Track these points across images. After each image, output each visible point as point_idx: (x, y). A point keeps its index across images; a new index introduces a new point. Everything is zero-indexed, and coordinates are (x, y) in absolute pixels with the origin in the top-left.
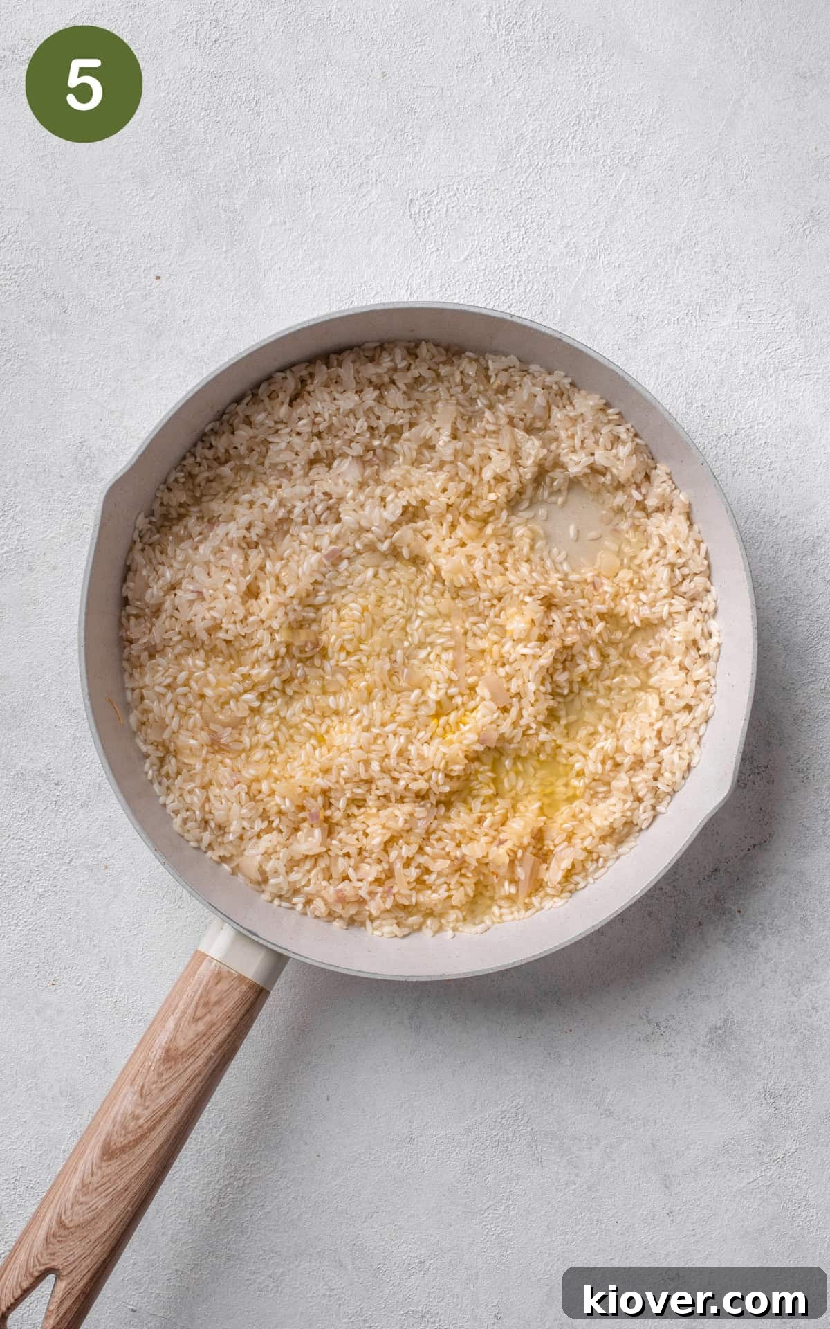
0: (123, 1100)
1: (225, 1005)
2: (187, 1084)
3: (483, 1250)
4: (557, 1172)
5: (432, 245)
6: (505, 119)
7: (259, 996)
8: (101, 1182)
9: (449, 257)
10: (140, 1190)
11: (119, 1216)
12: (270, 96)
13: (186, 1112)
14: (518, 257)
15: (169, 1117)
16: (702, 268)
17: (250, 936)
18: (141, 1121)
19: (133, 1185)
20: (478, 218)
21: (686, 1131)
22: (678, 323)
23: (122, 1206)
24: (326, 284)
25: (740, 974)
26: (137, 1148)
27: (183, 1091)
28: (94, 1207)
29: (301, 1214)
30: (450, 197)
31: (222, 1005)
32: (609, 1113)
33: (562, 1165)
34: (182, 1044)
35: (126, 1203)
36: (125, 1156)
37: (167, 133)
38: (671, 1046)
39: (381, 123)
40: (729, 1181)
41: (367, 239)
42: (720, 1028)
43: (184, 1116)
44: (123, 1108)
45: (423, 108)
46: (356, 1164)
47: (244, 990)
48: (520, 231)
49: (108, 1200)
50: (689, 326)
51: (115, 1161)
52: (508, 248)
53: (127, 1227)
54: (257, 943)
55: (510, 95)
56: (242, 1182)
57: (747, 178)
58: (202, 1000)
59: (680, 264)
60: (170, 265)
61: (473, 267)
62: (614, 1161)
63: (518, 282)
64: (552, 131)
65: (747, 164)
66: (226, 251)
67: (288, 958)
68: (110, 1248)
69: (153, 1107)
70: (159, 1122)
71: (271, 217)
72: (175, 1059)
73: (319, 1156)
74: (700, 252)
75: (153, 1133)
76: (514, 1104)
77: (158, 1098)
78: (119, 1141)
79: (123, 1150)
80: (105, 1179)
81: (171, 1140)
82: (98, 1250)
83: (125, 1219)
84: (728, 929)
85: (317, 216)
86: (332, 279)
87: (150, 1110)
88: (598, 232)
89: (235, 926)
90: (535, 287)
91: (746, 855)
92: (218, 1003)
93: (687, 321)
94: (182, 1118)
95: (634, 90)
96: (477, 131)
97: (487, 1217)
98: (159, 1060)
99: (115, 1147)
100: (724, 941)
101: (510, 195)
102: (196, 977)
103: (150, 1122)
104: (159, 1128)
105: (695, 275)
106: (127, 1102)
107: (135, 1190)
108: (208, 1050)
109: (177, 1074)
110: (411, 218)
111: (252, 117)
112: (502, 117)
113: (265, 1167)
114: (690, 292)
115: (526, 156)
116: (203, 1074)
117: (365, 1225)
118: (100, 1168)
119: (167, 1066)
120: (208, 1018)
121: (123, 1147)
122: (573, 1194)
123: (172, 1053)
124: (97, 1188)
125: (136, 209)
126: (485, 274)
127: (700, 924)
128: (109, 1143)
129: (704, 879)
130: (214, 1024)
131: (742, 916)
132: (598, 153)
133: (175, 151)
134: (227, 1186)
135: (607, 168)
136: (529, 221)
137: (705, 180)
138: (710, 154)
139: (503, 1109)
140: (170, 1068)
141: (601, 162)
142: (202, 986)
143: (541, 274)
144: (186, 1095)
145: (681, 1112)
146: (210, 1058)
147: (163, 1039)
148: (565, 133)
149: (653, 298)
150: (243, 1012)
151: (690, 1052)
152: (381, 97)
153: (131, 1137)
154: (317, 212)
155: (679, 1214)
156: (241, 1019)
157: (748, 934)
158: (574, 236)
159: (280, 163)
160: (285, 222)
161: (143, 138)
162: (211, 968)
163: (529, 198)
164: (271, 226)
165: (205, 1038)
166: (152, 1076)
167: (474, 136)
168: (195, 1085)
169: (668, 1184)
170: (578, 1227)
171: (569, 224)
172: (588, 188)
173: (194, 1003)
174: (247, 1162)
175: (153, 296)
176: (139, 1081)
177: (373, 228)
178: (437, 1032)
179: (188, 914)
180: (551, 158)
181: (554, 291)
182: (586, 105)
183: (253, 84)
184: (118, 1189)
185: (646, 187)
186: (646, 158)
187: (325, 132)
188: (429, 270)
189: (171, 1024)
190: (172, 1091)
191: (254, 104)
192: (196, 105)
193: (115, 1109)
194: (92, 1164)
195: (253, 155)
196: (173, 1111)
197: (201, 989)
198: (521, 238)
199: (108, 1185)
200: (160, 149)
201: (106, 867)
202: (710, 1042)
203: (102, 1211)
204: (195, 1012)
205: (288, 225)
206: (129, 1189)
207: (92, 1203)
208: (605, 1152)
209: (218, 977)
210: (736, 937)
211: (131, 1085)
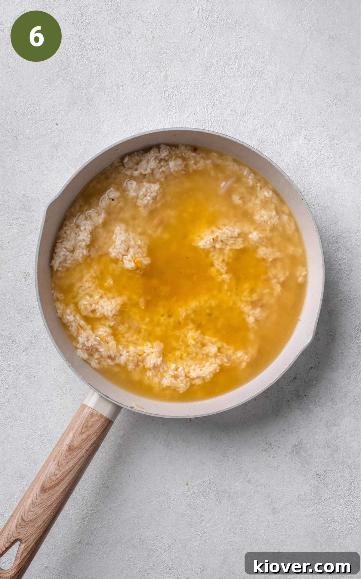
0: (50, 467)
1: (95, 427)
2: (78, 461)
3: (196, 541)
4: (227, 508)
5: (174, 110)
6: (205, 56)
7: (109, 423)
8: (40, 502)
9: (181, 115)
10: (57, 506)
11: (48, 517)
12: (104, 46)
13: (77, 473)
14: (210, 115)
15: (70, 475)
16: (289, 120)
17: (106, 398)
18: (58, 476)
19: (54, 504)
20: (194, 99)
21: (282, 490)
22: (279, 144)
23: (49, 513)
24: (129, 127)
25: (305, 423)
26: (56, 488)
27: (76, 464)
28: (37, 513)
29: (118, 526)
30: (181, 90)
31: (93, 427)
32: (249, 482)
33: (229, 504)
34: (76, 444)
35: (51, 511)
36: (50, 491)
37: (61, 62)
38: (276, 453)
39: (152, 57)
40: (301, 511)
41: (146, 107)
42: (297, 446)
43: (76, 474)
44: (50, 471)
45: (170, 51)
46: (141, 504)
47: (103, 421)
48: (211, 104)
49: (43, 510)
50: (284, 145)
51: (46, 493)
52: (206, 112)
53: (51, 522)
54: (109, 401)
55: (207, 46)
56: (92, 511)
57: (308, 81)
58: (85, 425)
59: (280, 118)
60: (62, 119)
61: (191, 120)
62: (252, 502)
63: (211, 126)
64: (225, 61)
65: (309, 75)
66: (86, 113)
67: (122, 408)
68: (44, 531)
69: (63, 470)
70: (66, 477)
71: (105, 98)
72: (73, 450)
73: (125, 500)
74: (288, 113)
75: (63, 481)
76: (209, 478)
77: (65, 467)
78: (49, 485)
79: (50, 489)
80: (42, 501)
81: (70, 485)
82: (38, 531)
83: (50, 519)
84: (301, 403)
85: (125, 97)
86: (131, 124)
87: (62, 472)
88: (245, 105)
89: (99, 393)
90: (218, 128)
91: (308, 371)
92: (91, 426)
93: (283, 143)
94: (75, 475)
95: (260, 44)
96: (193, 61)
97: (197, 527)
98: (66, 450)
99: (46, 487)
100: (298, 409)
101: (207, 89)
102: (82, 415)
103: (61, 477)
104: (66, 480)
105: (286, 123)
106: (52, 468)
107: (54, 506)
108: (87, 446)
109: (73, 457)
110: (165, 99)
111: (97, 55)
112: (204, 56)
113: (102, 505)
114: (284, 130)
115: (214, 72)
116: (84, 457)
117: (145, 530)
118: (40, 496)
119: (70, 453)
120: (87, 433)
121: (50, 487)
122: (234, 516)
123: (72, 448)
124: (38, 505)
125: (47, 95)
126: (196, 122)
127: (288, 401)
128: (44, 486)
129: (290, 382)
130: (90, 435)
131: (306, 398)
132: (245, 71)
133: (64, 70)
134: (86, 513)
135: (248, 77)
136: (215, 100)
137: (290, 82)
138: (293, 71)
139: (204, 480)
140: (71, 454)
141: (246, 75)
142: (85, 419)
143: (220, 123)
144: (77, 466)
145: (280, 481)
146: (88, 450)
147: (67, 441)
148: (231, 62)
149: (268, 133)
150: (102, 430)
151: (284, 455)
152: (152, 47)
153: (53, 483)
154: (125, 96)
155: (279, 525)
156: (101, 433)
157: (309, 405)
158: (235, 106)
159: (109, 75)
160: (111, 101)
161: (50, 64)
162: (89, 411)
163: (215, 90)
164: (105, 102)
165: (86, 441)
166: (63, 457)
167: (192, 63)
168: (81, 461)
169: (275, 512)
170: (236, 531)
171: (233, 101)
172: (240, 86)
173: (81, 426)
174: (95, 503)
175: (55, 132)
176: (57, 459)
177: (149, 103)
178: (176, 447)
179: (70, 397)
180: (225, 73)
181: (226, 129)
182: (240, 50)
183: (98, 41)
184: (48, 505)
185: (265, 85)
186: (265, 73)
187: (128, 62)
188: (173, 121)
189: (71, 435)
190: (71, 464)
191: (98, 50)
192: (73, 50)
193: (47, 471)
194: (37, 494)
195: (97, 71)
196: (72, 472)
197: (84, 420)
198: (212, 107)
199: (43, 503)
200: (58, 69)
201: (35, 377)
202: (293, 452)
203: (40, 515)
204: (82, 430)
205: (112, 101)
206: (52, 505)
207: (36, 512)
208: (248, 498)
209: (92, 415)
210: (304, 407)
211: (54, 460)
